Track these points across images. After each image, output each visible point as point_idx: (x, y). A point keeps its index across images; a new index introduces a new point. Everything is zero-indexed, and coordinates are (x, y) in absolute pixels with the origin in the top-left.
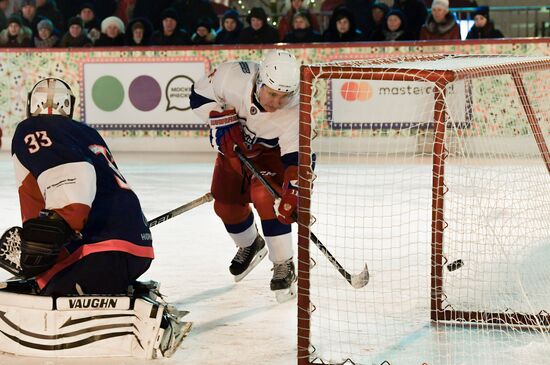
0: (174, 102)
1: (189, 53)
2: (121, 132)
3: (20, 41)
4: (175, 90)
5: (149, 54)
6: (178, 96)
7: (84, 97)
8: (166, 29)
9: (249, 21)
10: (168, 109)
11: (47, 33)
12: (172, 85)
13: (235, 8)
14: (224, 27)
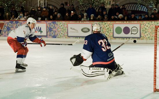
0: (133, 32)
1: (136, 22)
2: (121, 39)
3: (100, 19)
4: (133, 30)
5: (128, 22)
6: (133, 31)
7: (113, 31)
8: (132, 17)
9: (151, 15)
10: (131, 34)
11: (106, 18)
12: (132, 29)
13: (148, 13)
14: (145, 17)
